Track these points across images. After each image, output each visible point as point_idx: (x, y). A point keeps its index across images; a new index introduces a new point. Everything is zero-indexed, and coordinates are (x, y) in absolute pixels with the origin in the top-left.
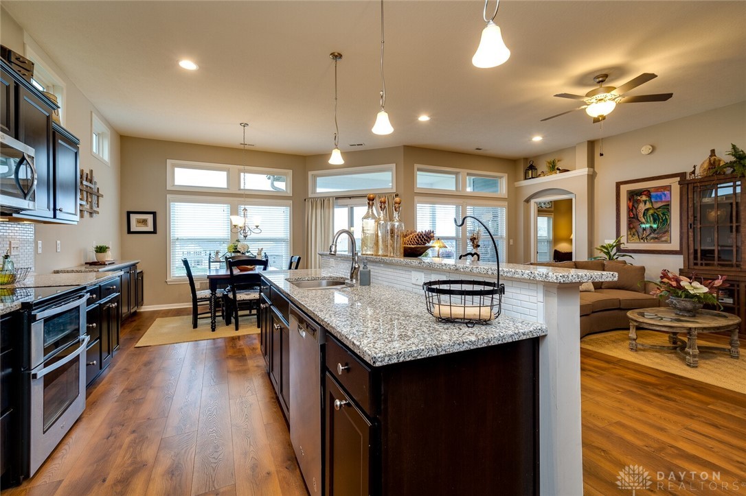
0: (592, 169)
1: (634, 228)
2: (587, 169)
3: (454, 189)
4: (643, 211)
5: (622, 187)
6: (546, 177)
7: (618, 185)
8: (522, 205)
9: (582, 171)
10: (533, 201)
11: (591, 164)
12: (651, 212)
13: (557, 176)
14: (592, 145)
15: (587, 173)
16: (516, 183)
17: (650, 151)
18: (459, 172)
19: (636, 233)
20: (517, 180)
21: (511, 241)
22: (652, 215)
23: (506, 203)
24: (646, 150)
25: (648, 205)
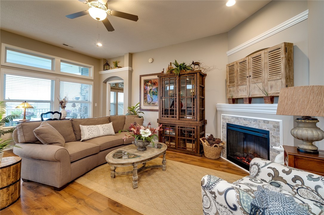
0: (131, 68)
1: (146, 98)
2: (128, 67)
3: (51, 69)
4: (149, 90)
5: (142, 77)
6: (113, 70)
7: (141, 76)
8: (102, 84)
9: (126, 68)
10: (108, 83)
11: (131, 65)
12: (152, 91)
13: (117, 70)
14: (131, 55)
15: (128, 69)
16: (100, 72)
17: (152, 61)
18: (54, 59)
19: (147, 101)
20: (100, 70)
21: (96, 105)
22: (152, 92)
23: (93, 83)
24: (150, 61)
25: (151, 88)
